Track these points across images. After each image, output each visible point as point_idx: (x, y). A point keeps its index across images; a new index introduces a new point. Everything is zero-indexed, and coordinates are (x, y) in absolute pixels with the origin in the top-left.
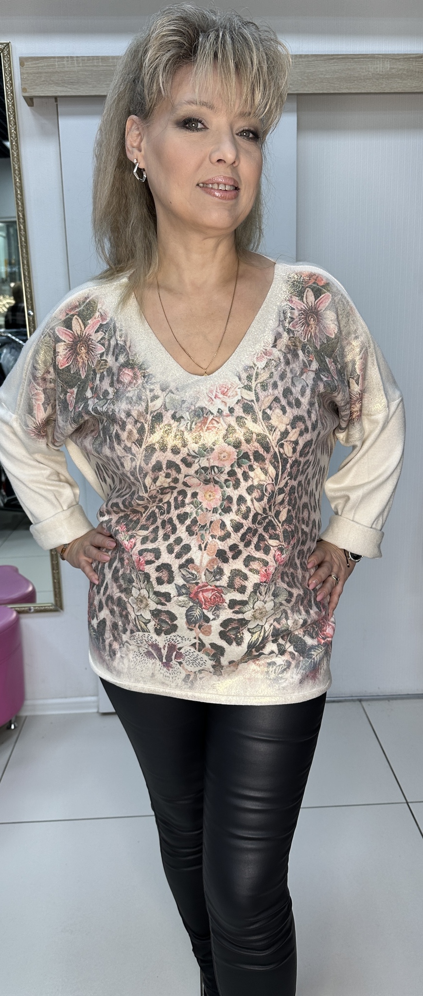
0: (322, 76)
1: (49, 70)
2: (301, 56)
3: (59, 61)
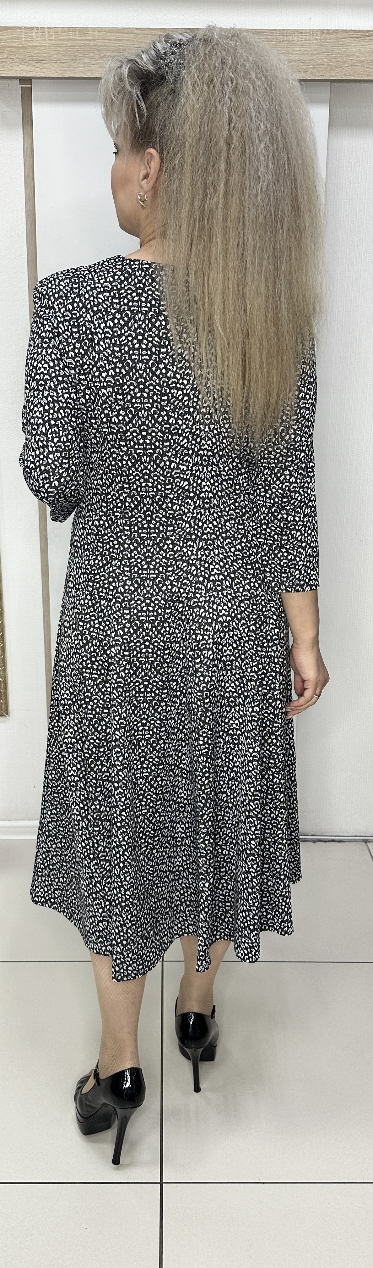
0: (355, 58)
1: (14, 44)
2: (328, 31)
3: (25, 33)
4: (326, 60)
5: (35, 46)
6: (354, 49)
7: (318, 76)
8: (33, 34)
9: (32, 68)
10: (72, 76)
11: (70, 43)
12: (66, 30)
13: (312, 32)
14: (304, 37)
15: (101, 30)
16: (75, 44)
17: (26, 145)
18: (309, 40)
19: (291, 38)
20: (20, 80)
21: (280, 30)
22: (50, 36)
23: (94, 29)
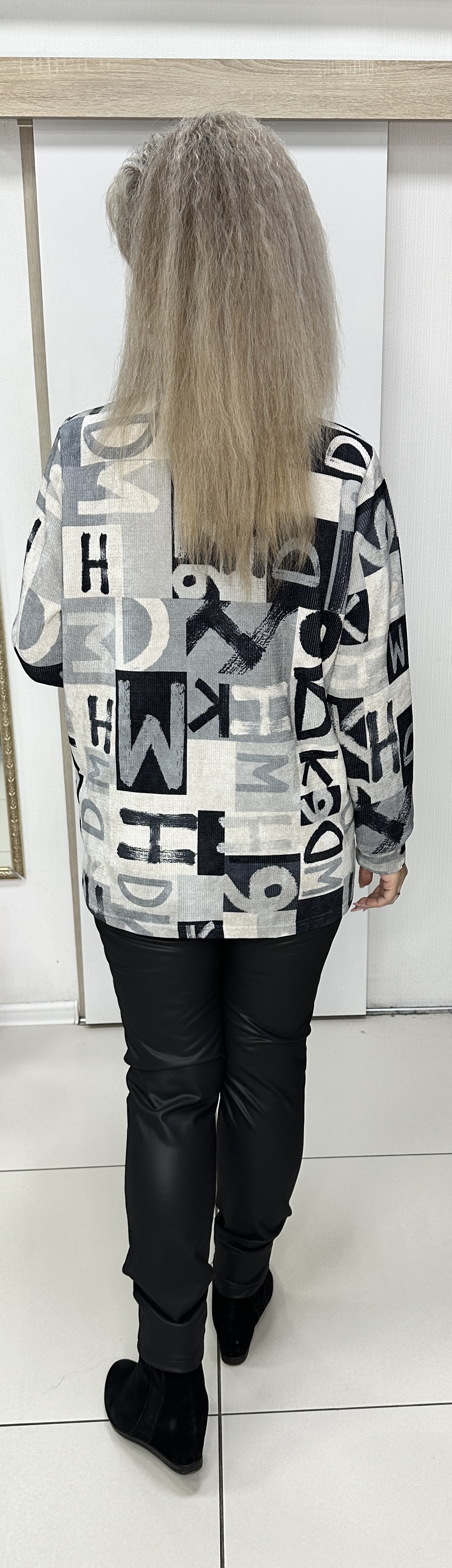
0: (415, 93)
1: (10, 78)
2: (384, 63)
3: (24, 65)
4: (382, 97)
5: (36, 80)
6: (415, 84)
7: (372, 115)
8: (33, 66)
9: (33, 107)
10: (81, 115)
11: (78, 77)
12: (73, 60)
13: (364, 64)
14: (355, 70)
15: (113, 61)
16: (83, 78)
17: (27, 196)
18: (361, 73)
19: (340, 70)
20: (18, 120)
21: (327, 61)
22: (53, 68)
23: (105, 60)
